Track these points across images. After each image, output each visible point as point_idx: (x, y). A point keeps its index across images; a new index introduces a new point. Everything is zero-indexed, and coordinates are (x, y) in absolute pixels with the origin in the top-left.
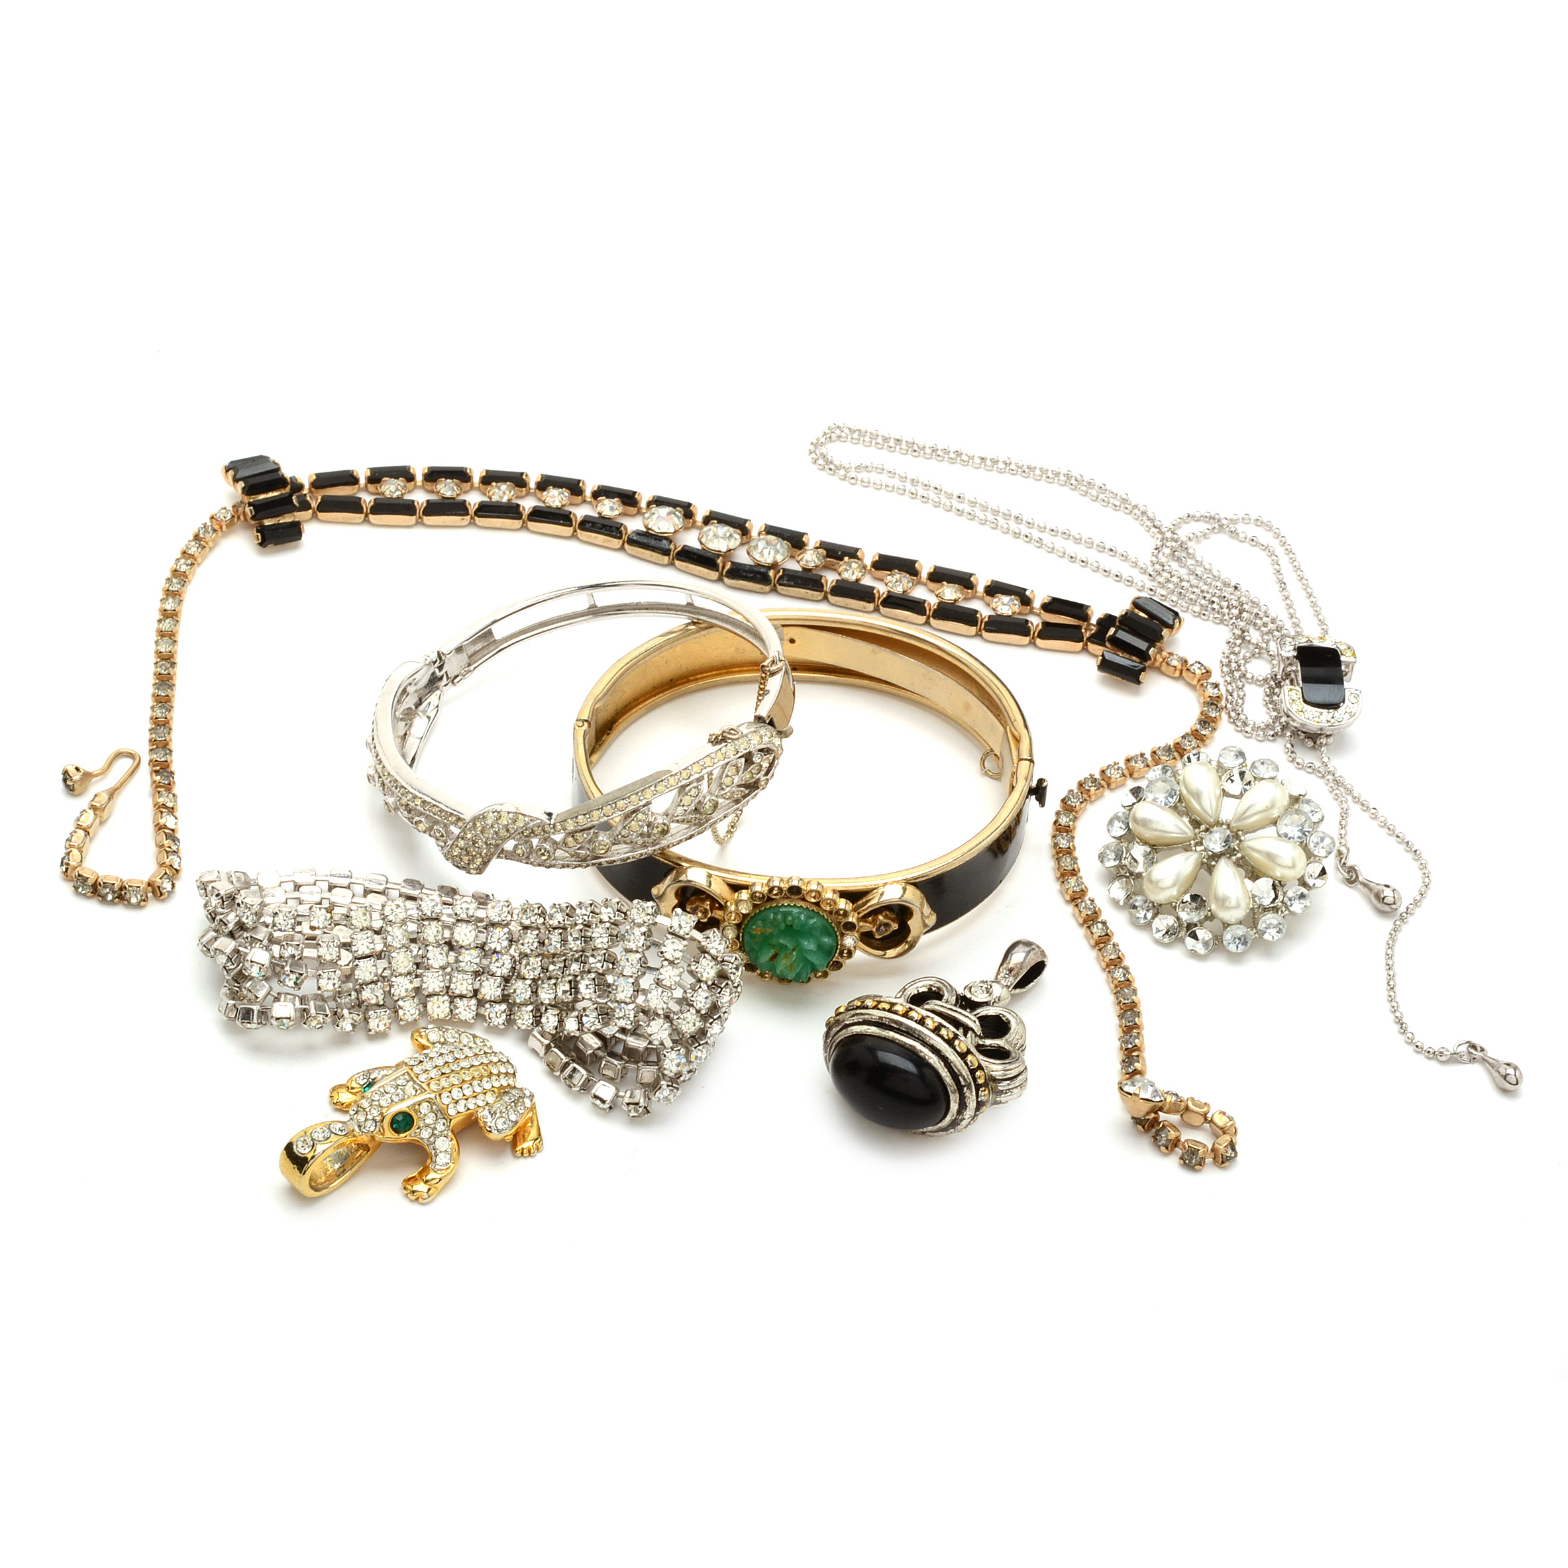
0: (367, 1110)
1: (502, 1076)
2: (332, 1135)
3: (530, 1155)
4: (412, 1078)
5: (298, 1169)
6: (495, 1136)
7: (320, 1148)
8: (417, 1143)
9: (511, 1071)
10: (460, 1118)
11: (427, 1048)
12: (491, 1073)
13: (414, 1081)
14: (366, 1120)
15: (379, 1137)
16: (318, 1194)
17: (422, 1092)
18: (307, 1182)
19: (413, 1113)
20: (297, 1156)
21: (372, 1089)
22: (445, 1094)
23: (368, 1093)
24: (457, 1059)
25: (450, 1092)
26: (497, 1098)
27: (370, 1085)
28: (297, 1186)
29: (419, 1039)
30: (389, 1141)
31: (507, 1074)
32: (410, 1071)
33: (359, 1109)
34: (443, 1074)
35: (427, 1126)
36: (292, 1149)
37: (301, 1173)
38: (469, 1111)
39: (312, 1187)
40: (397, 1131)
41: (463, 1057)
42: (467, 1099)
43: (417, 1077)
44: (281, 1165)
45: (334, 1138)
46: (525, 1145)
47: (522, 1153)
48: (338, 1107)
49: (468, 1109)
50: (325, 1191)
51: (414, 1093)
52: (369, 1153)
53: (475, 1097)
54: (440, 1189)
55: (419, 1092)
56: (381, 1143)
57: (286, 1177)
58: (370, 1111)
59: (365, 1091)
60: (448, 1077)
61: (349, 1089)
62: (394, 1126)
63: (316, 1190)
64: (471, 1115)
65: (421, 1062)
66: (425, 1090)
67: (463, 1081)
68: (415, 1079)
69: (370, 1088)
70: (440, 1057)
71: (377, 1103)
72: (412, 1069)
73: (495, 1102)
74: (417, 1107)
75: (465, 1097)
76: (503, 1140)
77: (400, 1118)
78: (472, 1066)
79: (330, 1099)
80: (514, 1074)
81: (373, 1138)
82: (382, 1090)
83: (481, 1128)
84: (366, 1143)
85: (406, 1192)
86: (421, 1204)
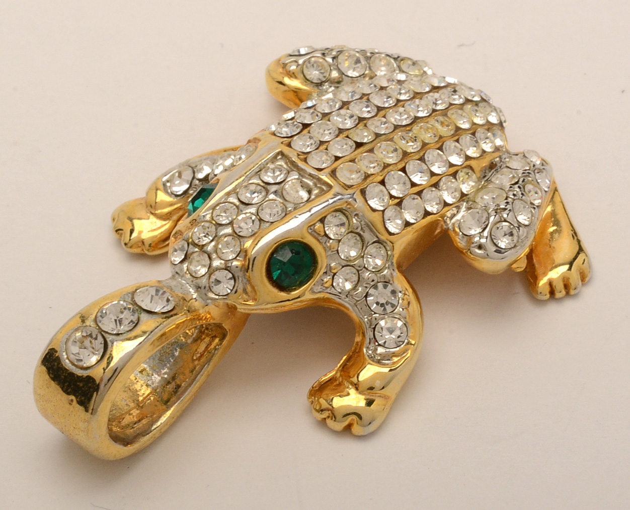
0: (210, 248)
1: (480, 133)
2: (144, 317)
3: (568, 293)
4: (293, 163)
5: (81, 403)
6: (491, 265)
7: (121, 350)
8: (326, 305)
9: (493, 119)
10: (410, 235)
11: (309, 96)
12: (458, 129)
13: (300, 170)
14: (211, 270)
15: (247, 306)
16: (130, 449)
17: (322, 193)
18: (104, 430)
19: (311, 241)
20: (72, 374)
21: (213, 201)
22: (374, 189)
23: (205, 211)
24: (379, 109)
25: (383, 183)
26: (480, 179)
27: (204, 193)
28: (82, 439)
29: (287, 80)
30: (269, 308)
31: (489, 126)
32: (286, 150)
33: (192, 249)
34: (359, 145)
35: (348, 263)
36: (58, 359)
37: (87, 411)
38: (429, 219)
39: (116, 438)
40: (280, 285)
41: (392, 102)
42: (419, 193)
43: (305, 160)
44: (40, 399)
45: (148, 324)
46: (555, 274)
47: (552, 292)
48: (138, 251)
49: (427, 214)
50: (144, 440)
51: (304, 195)
52: (225, 342)
53: (436, 185)
54: (393, 397)
55: (316, 192)
56: (249, 315)
57: (55, 424)
58: (216, 250)
59: (195, 209)
60: (371, 151)
61: (151, 207)
62: (275, 275)
63: (125, 441)
64: (433, 226)
65: (306, 126)
66: (330, 187)
67: (405, 154)
68: (301, 164)
69: (205, 199)
70: (343, 111)
71: (229, 230)
72: (289, 145)
73: (478, 190)
74: (318, 226)
75: (416, 189)
76: (509, 271)
77: (286, 256)
78: (416, 119)
79: (115, 236)
80: (501, 124)
81: (232, 309)
82: (233, 199)
83: (460, 251)
84: (217, 321)
85: (321, 416)
86: (361, 437)
